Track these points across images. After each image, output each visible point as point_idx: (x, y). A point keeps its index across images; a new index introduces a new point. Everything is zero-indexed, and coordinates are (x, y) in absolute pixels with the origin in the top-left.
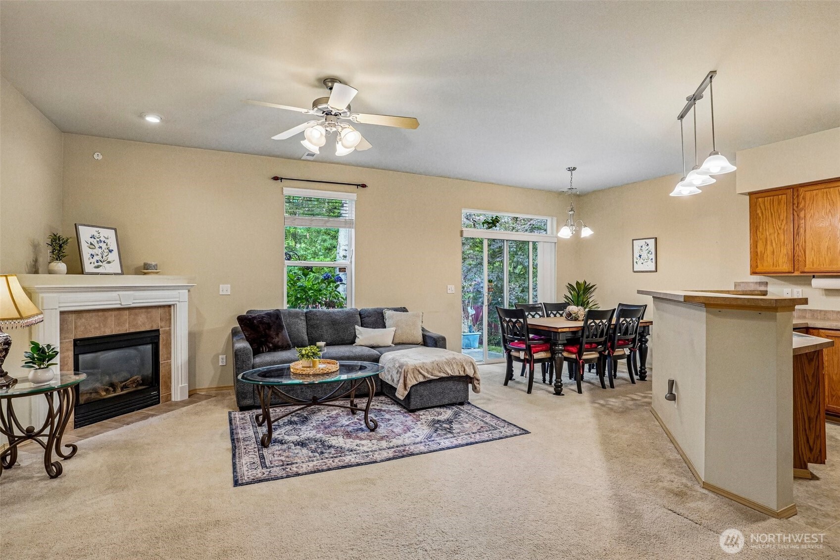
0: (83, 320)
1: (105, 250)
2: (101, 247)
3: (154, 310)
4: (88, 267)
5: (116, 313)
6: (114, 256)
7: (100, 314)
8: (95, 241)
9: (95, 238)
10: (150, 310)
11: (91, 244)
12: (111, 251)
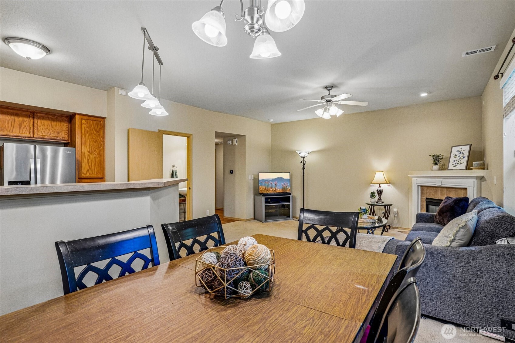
0: (429, 190)
1: (461, 158)
2: (460, 156)
3: (459, 191)
4: (451, 167)
5: (441, 189)
6: (465, 161)
7: (435, 188)
8: (458, 153)
9: (458, 152)
10: (457, 190)
11: (456, 155)
12: (464, 158)
